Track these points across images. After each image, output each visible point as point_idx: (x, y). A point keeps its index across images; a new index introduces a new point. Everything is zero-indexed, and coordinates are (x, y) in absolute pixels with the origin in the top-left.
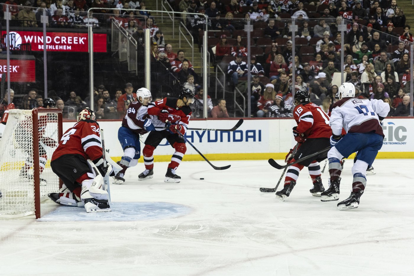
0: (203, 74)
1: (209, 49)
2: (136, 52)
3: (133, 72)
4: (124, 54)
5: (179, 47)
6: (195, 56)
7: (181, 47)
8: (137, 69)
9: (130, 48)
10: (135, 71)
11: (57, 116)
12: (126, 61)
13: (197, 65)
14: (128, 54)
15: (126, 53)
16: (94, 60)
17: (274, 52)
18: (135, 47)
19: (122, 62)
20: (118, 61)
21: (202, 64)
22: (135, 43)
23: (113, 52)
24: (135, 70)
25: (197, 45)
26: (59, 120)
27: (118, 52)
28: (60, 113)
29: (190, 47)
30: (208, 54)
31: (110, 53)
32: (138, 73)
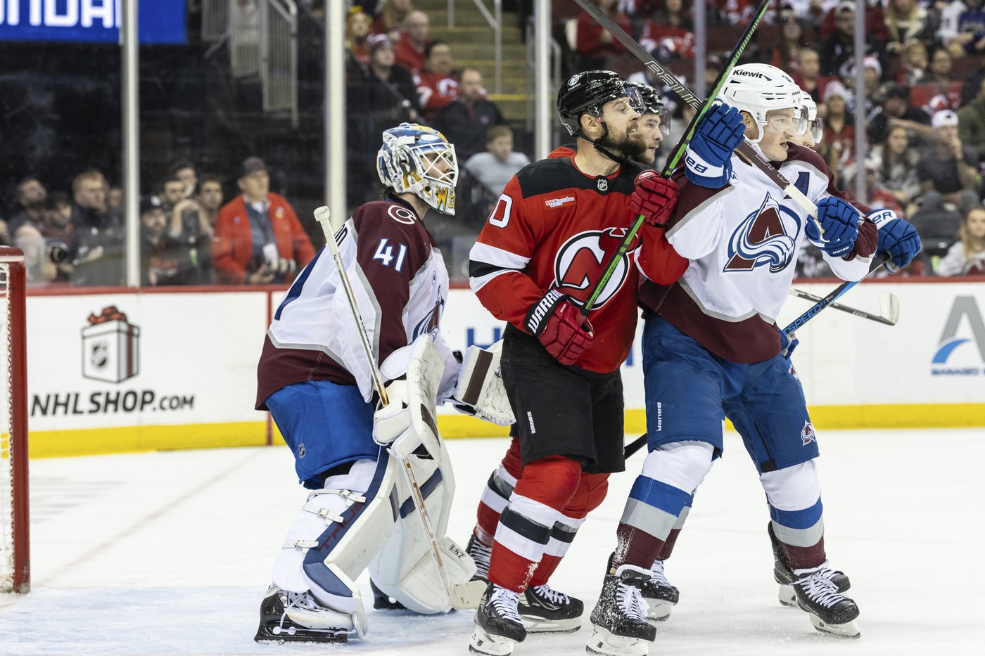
0: (534, 122)
1: (558, 33)
2: (293, 45)
3: (283, 116)
4: (249, 51)
5: (446, 24)
6: (506, 55)
7: (458, 24)
8: (293, 104)
9: (272, 30)
10: (289, 111)
11: (8, 275)
12: (257, 75)
13: (512, 90)
14: (264, 51)
15: (255, 49)
16: (143, 72)
17: (792, 41)
18: (288, 25)
19: (244, 78)
20: (228, 77)
21: (532, 86)
22: (287, 8)
23: (208, 45)
24: (287, 106)
25: (512, 17)
26: (12, 288)
27: (225, 47)
28: (16, 263)
29: (487, 24)
30: (553, 51)
31: (196, 48)
32: (301, 120)
